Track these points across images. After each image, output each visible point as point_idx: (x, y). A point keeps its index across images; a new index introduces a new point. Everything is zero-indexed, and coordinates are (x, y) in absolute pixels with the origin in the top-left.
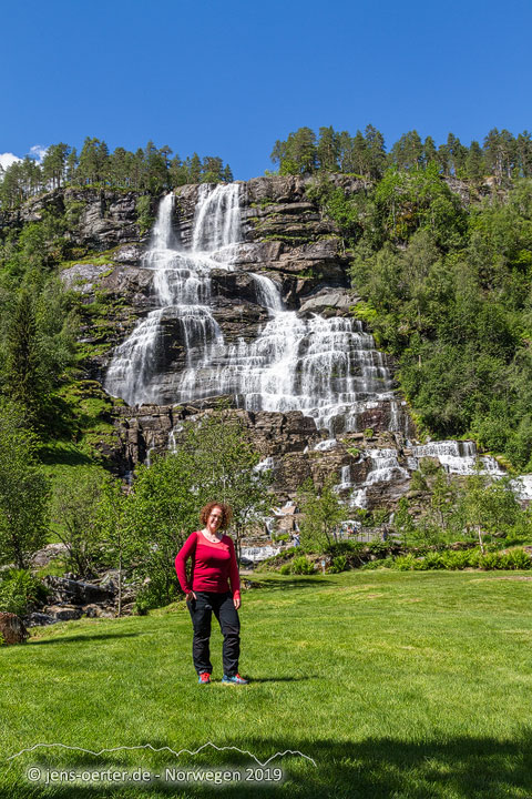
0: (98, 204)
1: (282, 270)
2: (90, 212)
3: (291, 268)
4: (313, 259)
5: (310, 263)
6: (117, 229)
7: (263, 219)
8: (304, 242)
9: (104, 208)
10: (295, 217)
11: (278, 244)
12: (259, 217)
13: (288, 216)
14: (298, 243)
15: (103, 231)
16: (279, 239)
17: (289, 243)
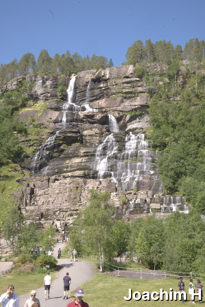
0: (41, 81)
1: (120, 111)
2: (37, 85)
3: (124, 110)
4: (135, 105)
5: (134, 107)
6: (49, 93)
8: (132, 97)
9: (44, 83)
10: (129, 85)
11: (120, 98)
12: (113, 85)
13: (125, 85)
14: (130, 98)
15: (42, 94)
16: (121, 96)
17: (125, 98)
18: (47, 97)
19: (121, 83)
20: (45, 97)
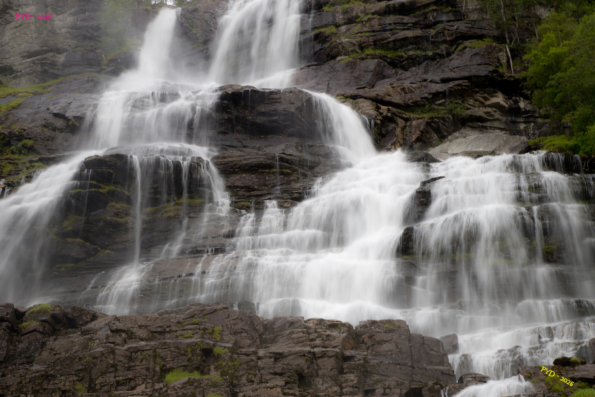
1: (378, 101)
4: (445, 81)
6: (61, 52)
7: (343, 28)
8: (426, 58)
10: (406, 19)
11: (372, 64)
12: (337, 26)
13: (390, 19)
14: (414, 62)
15: (29, 55)
16: (373, 57)
17: (393, 64)
18: (53, 64)
19: (373, 14)
20: (43, 65)
